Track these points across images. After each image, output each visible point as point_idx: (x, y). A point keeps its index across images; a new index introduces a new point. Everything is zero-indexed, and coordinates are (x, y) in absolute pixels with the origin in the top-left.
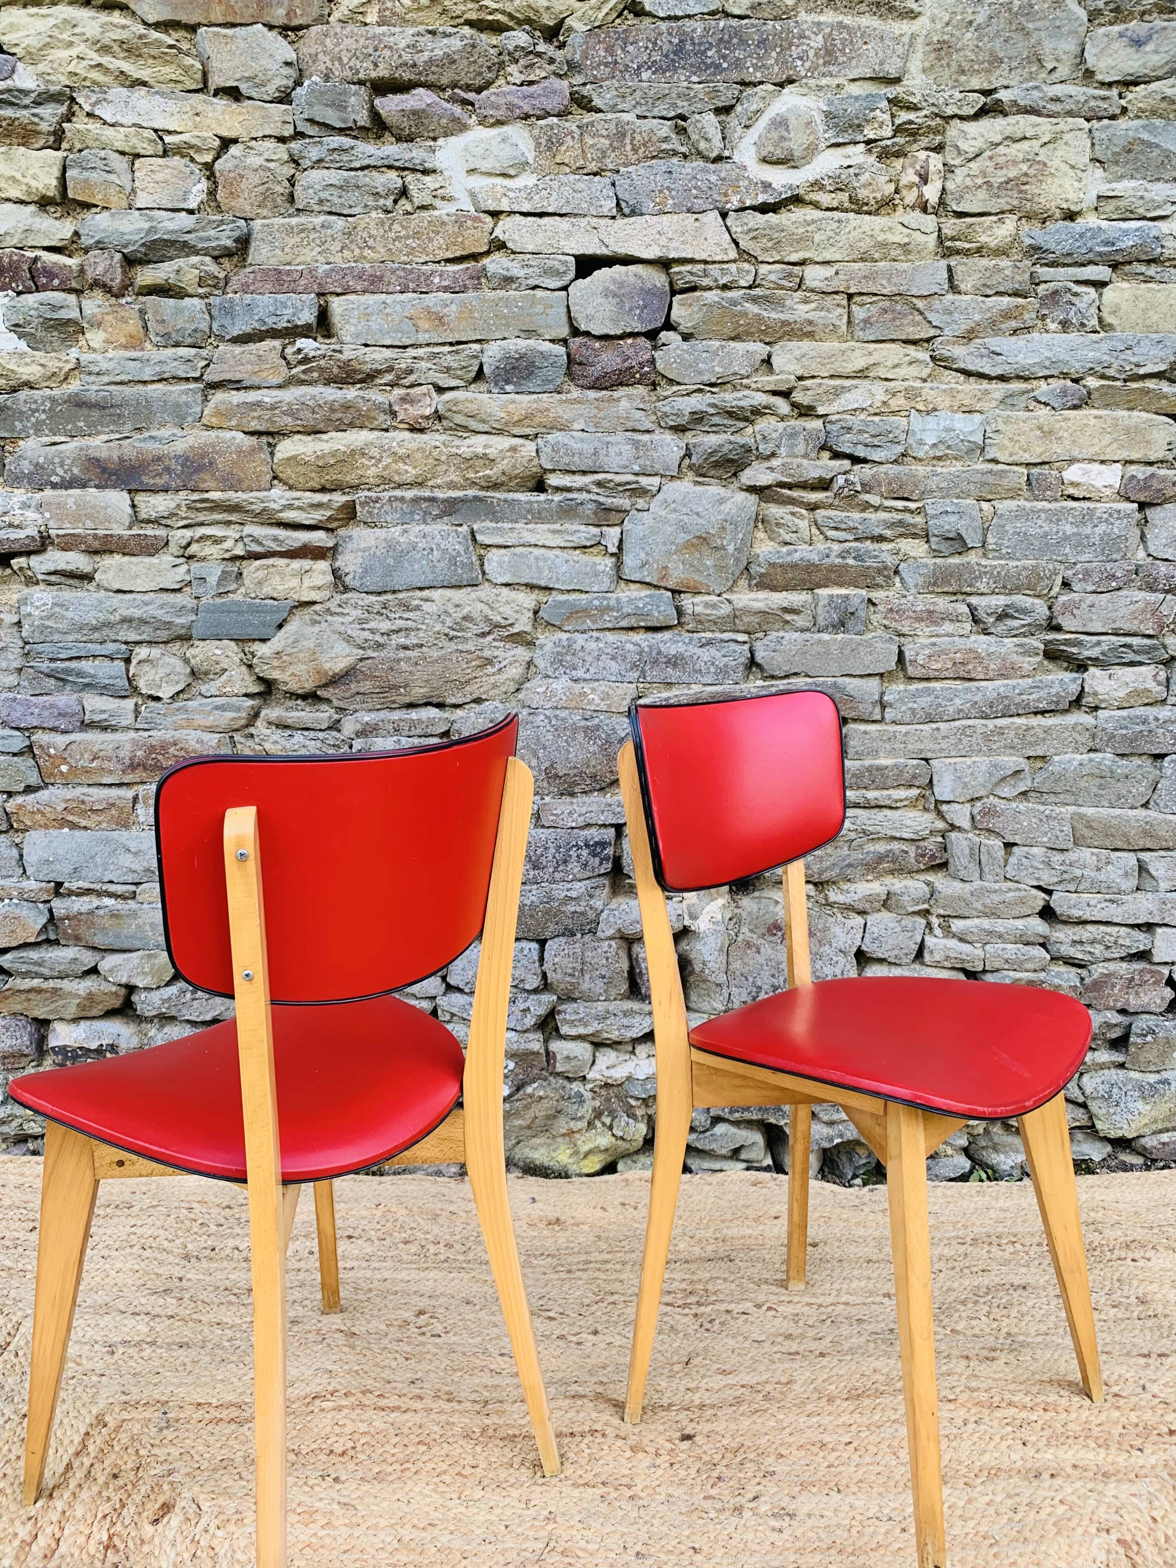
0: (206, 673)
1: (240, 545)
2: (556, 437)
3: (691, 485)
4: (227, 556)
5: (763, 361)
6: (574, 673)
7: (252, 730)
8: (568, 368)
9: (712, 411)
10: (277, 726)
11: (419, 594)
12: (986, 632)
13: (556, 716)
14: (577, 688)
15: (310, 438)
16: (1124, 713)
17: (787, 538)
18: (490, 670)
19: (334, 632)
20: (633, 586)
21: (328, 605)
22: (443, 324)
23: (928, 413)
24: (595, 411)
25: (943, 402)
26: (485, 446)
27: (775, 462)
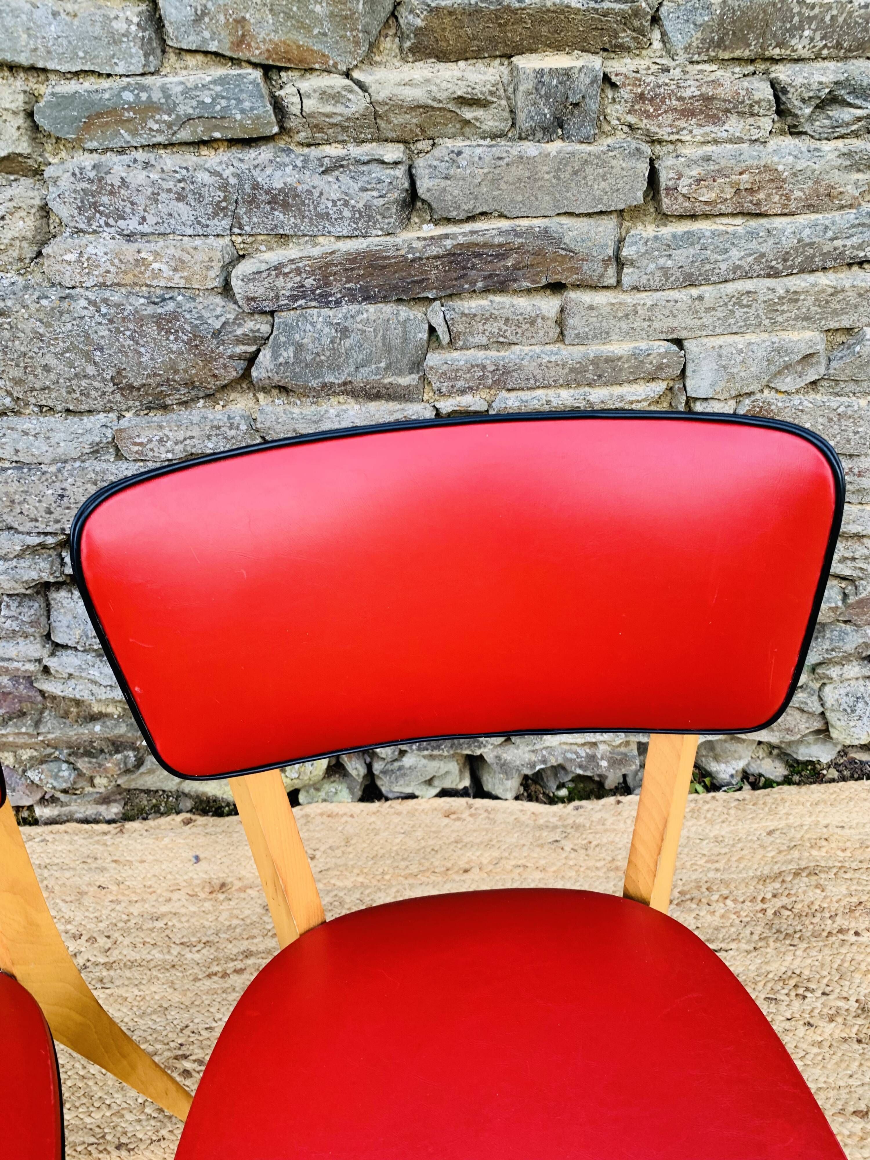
6: (122, 223)
12: (795, 132)
13: (105, 301)
14: (129, 250)
20: (191, 61)
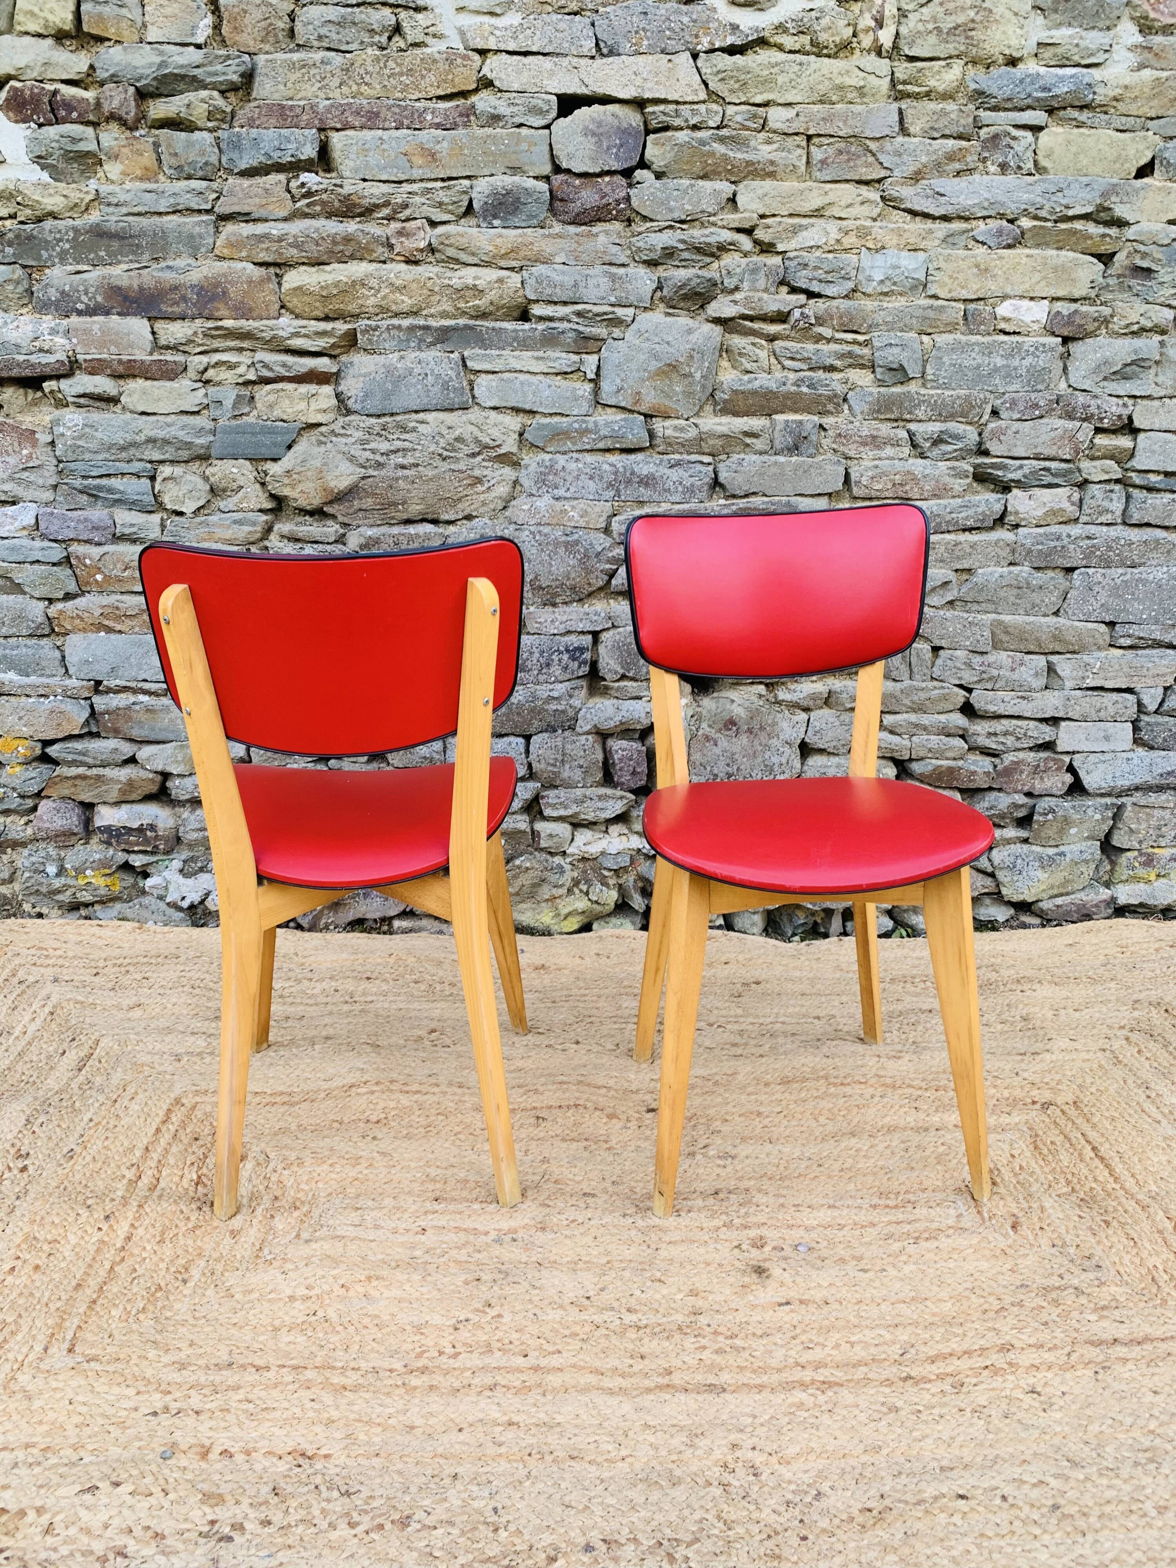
0: (224, 490)
1: (252, 370)
2: (540, 269)
3: (662, 316)
4: (240, 380)
5: (729, 199)
6: (556, 491)
7: (267, 543)
8: (551, 204)
9: (681, 246)
10: (289, 539)
11: (414, 416)
12: (922, 456)
13: (540, 532)
14: (559, 505)
15: (314, 269)
16: (1041, 530)
17: (749, 366)
18: (479, 488)
19: (339, 452)
20: (609, 410)
21: (332, 427)
22: (435, 160)
23: (877, 251)
24: (575, 245)
25: (891, 240)
26: (475, 278)
27: (738, 296)
